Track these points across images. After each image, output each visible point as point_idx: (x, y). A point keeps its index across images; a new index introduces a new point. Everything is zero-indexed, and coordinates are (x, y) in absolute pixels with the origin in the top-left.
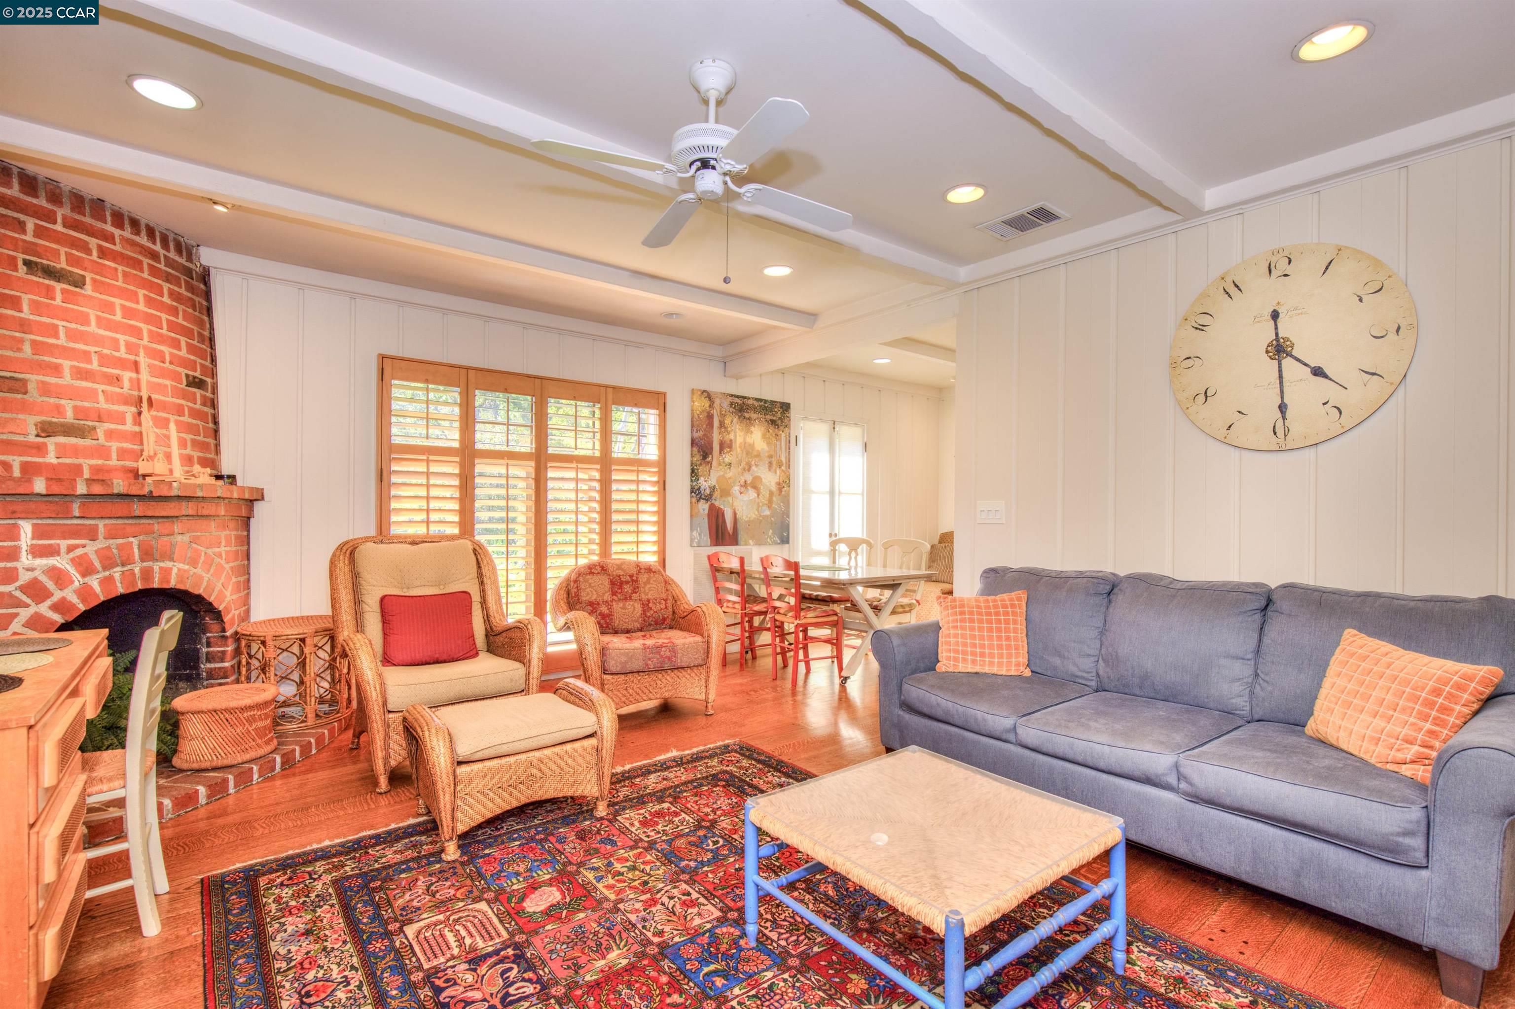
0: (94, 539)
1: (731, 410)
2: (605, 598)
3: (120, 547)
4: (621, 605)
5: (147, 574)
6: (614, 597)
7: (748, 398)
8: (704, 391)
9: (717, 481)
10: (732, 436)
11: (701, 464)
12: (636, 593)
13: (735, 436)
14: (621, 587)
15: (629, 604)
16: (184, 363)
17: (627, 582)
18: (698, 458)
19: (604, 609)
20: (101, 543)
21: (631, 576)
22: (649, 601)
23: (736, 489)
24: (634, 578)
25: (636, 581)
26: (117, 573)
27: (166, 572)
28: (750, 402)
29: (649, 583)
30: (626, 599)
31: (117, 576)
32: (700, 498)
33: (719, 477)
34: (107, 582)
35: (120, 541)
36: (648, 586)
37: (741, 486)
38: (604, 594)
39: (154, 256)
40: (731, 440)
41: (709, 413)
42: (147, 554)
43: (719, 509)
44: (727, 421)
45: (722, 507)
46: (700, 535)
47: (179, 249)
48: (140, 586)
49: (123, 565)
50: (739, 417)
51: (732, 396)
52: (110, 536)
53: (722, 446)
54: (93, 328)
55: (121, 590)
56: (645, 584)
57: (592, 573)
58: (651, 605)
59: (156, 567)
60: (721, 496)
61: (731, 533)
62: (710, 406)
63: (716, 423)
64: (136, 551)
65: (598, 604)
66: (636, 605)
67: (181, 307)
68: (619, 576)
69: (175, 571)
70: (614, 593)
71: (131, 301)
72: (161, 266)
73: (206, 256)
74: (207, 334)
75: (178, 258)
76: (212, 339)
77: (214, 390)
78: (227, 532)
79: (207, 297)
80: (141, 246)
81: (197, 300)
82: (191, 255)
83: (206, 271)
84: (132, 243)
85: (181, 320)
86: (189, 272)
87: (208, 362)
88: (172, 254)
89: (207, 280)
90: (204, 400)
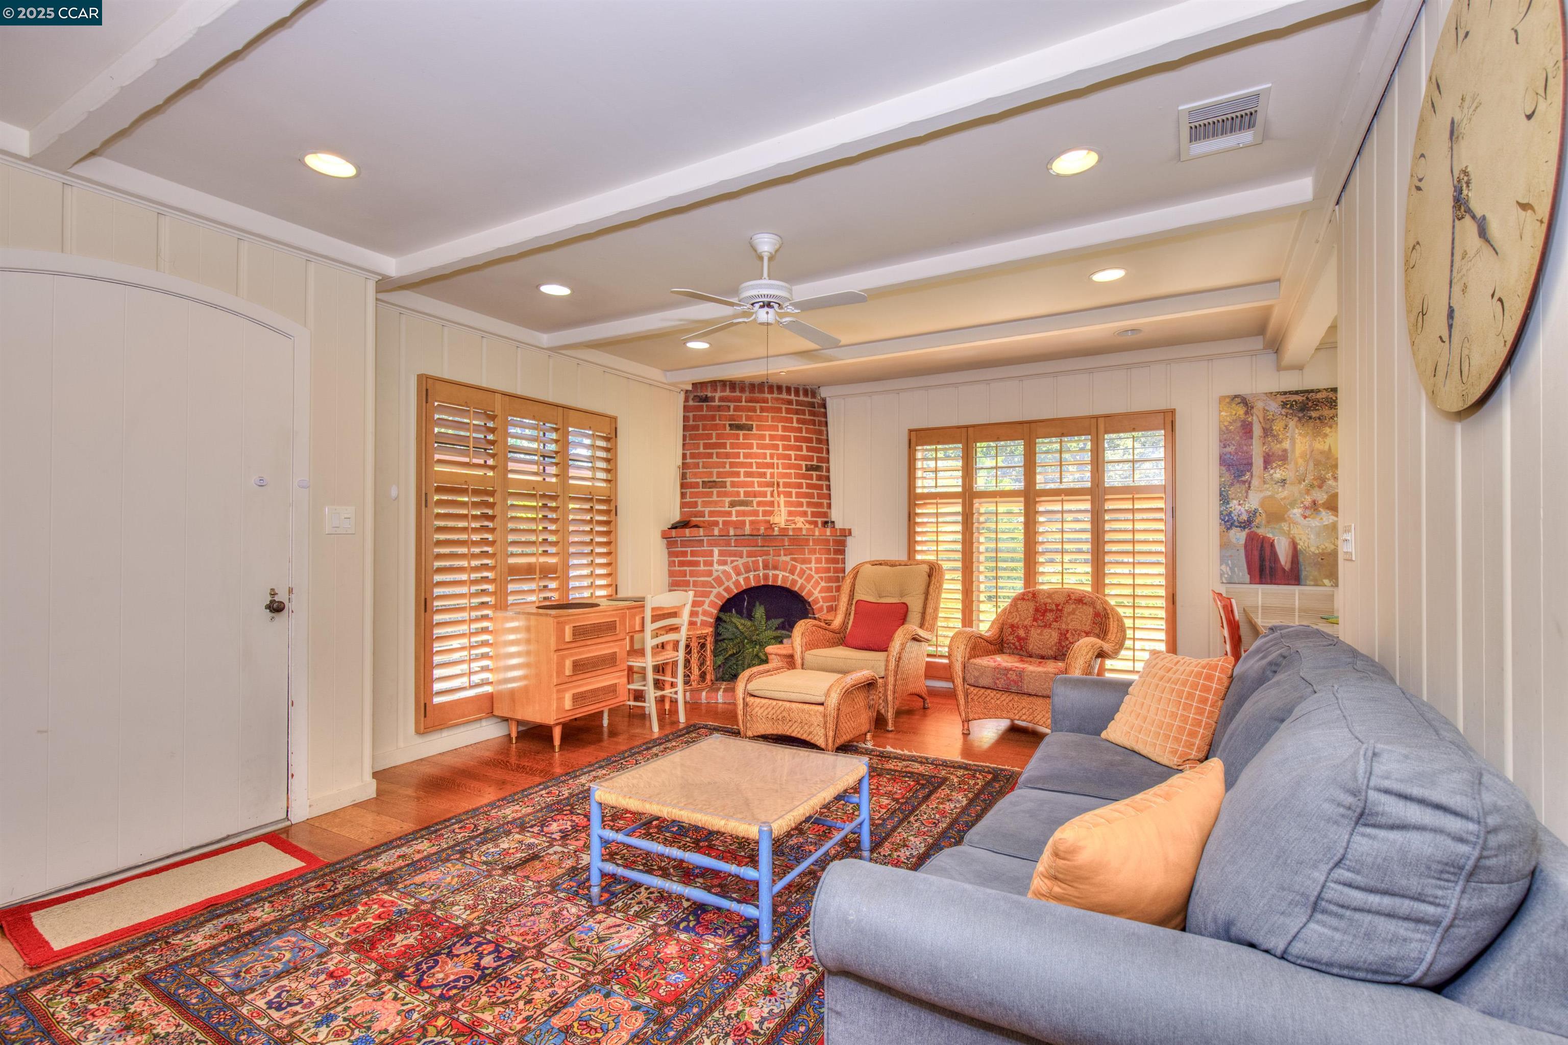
0: (742, 557)
1: (1284, 411)
2: (1026, 623)
3: (753, 562)
4: (1039, 631)
5: (766, 577)
6: (1035, 623)
7: (1319, 391)
8: (1236, 396)
9: (1262, 504)
10: (1286, 445)
11: (1232, 484)
12: (1056, 621)
13: (1293, 443)
14: (1043, 615)
15: (1047, 631)
16: (804, 458)
17: (1051, 611)
18: (1228, 477)
19: (1022, 633)
20: (745, 560)
21: (1057, 605)
22: (1067, 631)
23: (1297, 512)
24: (1060, 607)
25: (1061, 611)
26: (751, 575)
27: (776, 577)
28: (1319, 396)
29: (1074, 614)
30: (1045, 626)
31: (751, 577)
32: (1232, 525)
33: (1265, 498)
34: (747, 579)
35: (754, 559)
36: (1072, 616)
37: (1306, 508)
38: (1026, 619)
39: (790, 402)
40: (1285, 451)
41: (1244, 421)
42: (766, 567)
43: (1264, 538)
44: (1277, 427)
45: (1270, 535)
46: (1232, 569)
47: (806, 393)
48: (762, 583)
49: (755, 571)
50: (1300, 419)
51: (1285, 393)
52: (749, 556)
53: (1268, 461)
54: (755, 450)
55: (753, 584)
56: (1069, 614)
57: (1023, 599)
58: (1068, 635)
59: (771, 573)
60: (1268, 522)
61: (1287, 567)
62: (1246, 413)
63: (1257, 431)
64: (761, 564)
65: (1018, 627)
66: (1053, 633)
67: (804, 427)
68: (1045, 604)
69: (780, 576)
70: (1035, 620)
71: (774, 430)
72: (794, 407)
73: (824, 392)
74: (824, 437)
75: (805, 399)
76: (827, 440)
77: (828, 470)
78: (818, 556)
79: (825, 415)
80: (783, 399)
81: (817, 419)
82: (814, 395)
83: (824, 400)
84: (777, 399)
85: (804, 434)
86: (812, 405)
87: (824, 455)
88: (802, 398)
89: (824, 406)
90: (820, 478)
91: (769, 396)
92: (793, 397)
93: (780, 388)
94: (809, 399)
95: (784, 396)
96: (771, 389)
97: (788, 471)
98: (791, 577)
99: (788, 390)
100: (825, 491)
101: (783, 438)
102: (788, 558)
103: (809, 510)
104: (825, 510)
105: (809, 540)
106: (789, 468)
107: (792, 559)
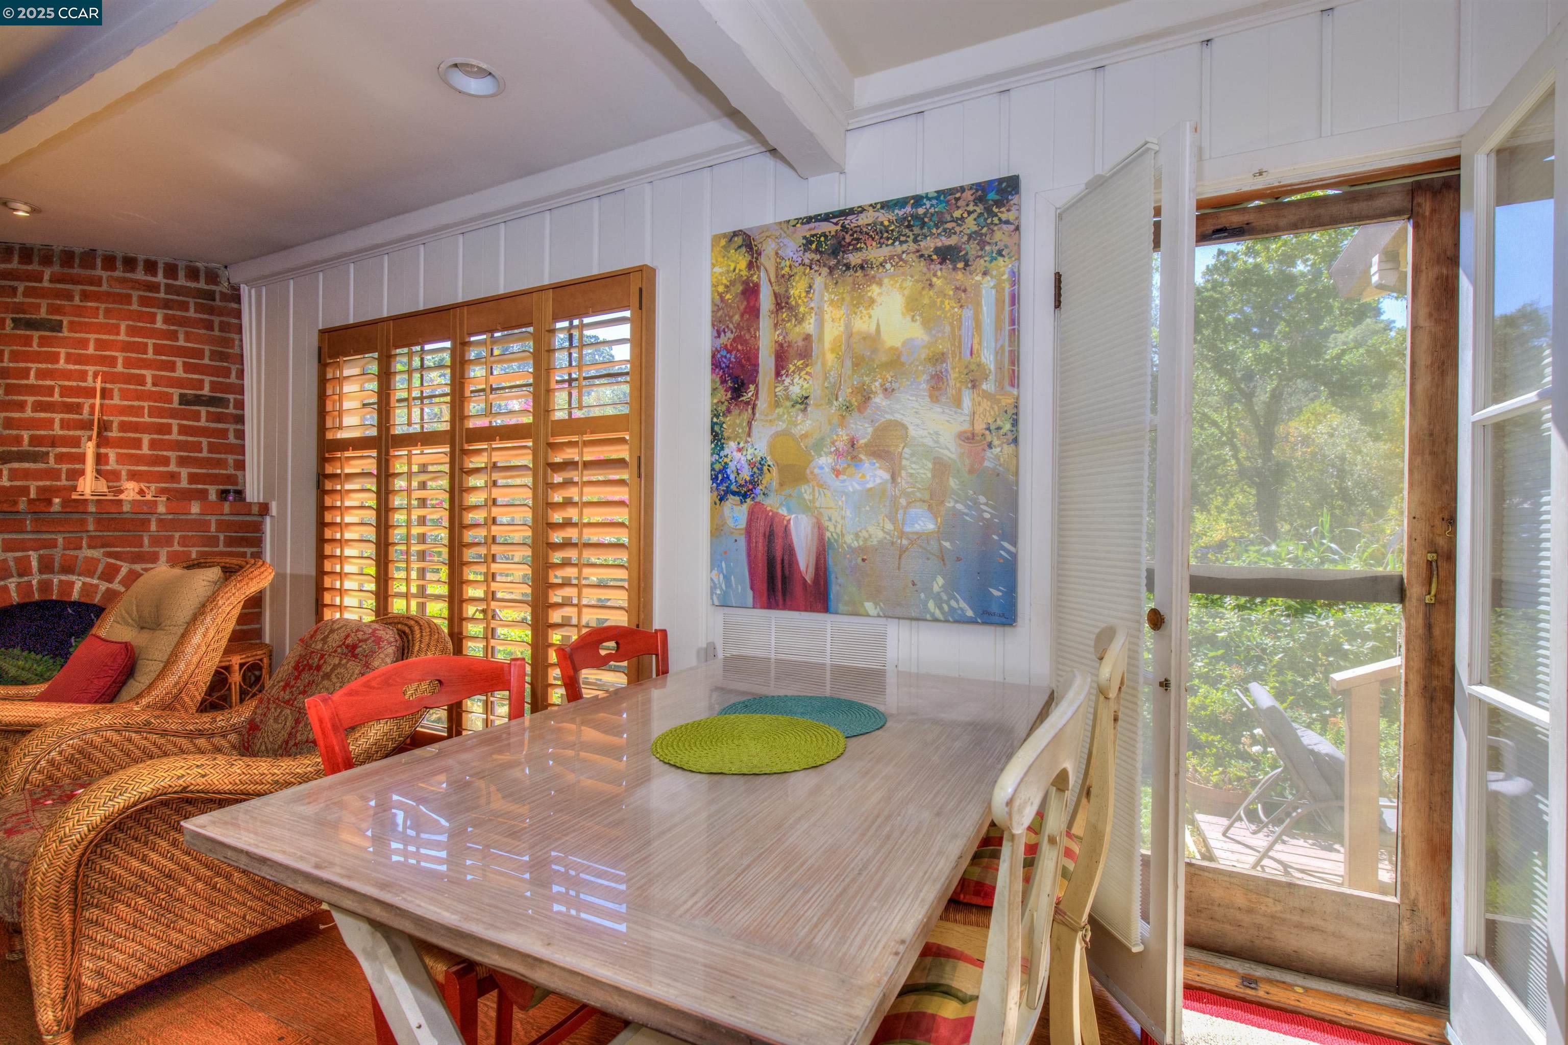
1: (809, 256)
3: (17, 558)
5: (46, 587)
7: (862, 210)
8: (735, 234)
9: (772, 448)
10: (809, 326)
11: (729, 411)
13: (820, 324)
16: (178, 383)
18: (723, 395)
23: (825, 461)
27: (68, 586)
28: (864, 220)
31: (13, 588)
32: (728, 491)
33: (777, 434)
35: (19, 553)
37: (838, 454)
39: (152, 287)
40: (807, 338)
41: (746, 283)
43: (776, 514)
44: (797, 290)
45: (783, 511)
46: (727, 579)
48: (37, 598)
49: (21, 576)
50: (831, 270)
51: (809, 220)
53: (781, 358)
54: (63, 365)
59: (57, 580)
60: (781, 484)
61: (809, 577)
62: (750, 265)
63: (766, 301)
64: (35, 565)
67: (182, 330)
71: (109, 333)
72: (162, 295)
73: (236, 275)
74: (237, 350)
75: (193, 285)
76: (242, 356)
77: (240, 405)
78: (176, 547)
79: (238, 314)
80: (137, 281)
81: (217, 320)
82: (212, 277)
83: (236, 289)
84: (123, 281)
85: (181, 342)
86: (211, 296)
87: (233, 379)
88: (182, 281)
89: (237, 299)
90: (219, 418)
91: (105, 274)
92: (160, 278)
93: (130, 263)
94: (202, 285)
95: (140, 275)
96: (109, 262)
97: (136, 403)
98: (103, 586)
99: (151, 266)
100: (232, 439)
101: (127, 347)
102: (97, 553)
103: (184, 472)
104: (231, 471)
105: (149, 521)
106: (138, 399)
107: (109, 555)
